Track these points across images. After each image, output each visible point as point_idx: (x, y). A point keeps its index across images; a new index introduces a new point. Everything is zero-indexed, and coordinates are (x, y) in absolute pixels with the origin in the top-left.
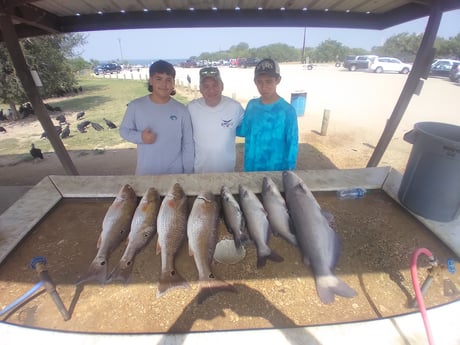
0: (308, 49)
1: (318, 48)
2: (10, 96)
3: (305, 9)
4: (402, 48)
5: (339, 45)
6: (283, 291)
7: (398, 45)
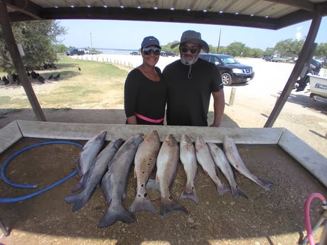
0: (222, 47)
1: (228, 47)
2: (8, 66)
3: (221, 12)
4: (288, 50)
5: (243, 46)
6: (194, 228)
7: (285, 48)
